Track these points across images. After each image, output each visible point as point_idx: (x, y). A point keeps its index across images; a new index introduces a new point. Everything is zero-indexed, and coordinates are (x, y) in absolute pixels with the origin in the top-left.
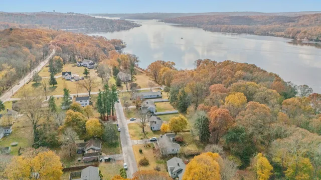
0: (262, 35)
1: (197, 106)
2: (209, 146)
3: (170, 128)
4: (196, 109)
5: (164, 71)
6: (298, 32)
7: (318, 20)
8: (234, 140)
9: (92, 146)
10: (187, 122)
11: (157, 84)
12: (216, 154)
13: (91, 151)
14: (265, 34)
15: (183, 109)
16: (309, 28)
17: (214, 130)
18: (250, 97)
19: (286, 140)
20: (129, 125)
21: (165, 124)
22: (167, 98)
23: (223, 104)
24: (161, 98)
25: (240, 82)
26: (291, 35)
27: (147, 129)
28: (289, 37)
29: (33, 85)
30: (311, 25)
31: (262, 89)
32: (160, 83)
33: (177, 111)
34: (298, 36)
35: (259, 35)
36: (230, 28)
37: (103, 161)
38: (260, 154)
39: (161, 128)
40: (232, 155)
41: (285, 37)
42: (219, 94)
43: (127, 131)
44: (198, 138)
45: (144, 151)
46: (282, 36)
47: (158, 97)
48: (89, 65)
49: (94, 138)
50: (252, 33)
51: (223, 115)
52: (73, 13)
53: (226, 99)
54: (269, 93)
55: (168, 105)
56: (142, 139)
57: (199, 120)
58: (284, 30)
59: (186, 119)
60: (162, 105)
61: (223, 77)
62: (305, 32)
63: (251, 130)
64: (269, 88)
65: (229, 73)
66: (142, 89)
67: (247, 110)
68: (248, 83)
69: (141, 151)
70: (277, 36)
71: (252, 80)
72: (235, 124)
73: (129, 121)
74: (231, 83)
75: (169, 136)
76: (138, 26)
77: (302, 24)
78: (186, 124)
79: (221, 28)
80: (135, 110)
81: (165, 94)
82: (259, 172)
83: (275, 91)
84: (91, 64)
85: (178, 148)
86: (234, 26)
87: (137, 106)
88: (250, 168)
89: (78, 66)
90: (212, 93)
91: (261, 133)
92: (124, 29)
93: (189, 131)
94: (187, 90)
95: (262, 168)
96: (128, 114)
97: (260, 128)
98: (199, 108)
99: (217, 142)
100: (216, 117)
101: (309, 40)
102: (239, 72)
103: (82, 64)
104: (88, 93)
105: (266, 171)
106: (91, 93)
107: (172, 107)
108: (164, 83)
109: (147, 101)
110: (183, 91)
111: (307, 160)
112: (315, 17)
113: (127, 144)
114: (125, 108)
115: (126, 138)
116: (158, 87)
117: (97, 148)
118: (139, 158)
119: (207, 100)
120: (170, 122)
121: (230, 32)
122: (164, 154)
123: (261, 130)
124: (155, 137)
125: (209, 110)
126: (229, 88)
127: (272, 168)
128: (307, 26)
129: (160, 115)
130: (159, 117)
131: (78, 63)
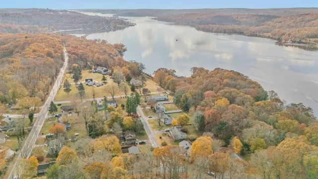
0: (251, 36)
1: (196, 107)
2: (205, 133)
3: (178, 123)
4: (195, 109)
5: (169, 79)
6: (283, 34)
7: (303, 21)
8: (220, 129)
9: (130, 135)
10: (190, 118)
11: (162, 89)
12: (209, 137)
13: (130, 138)
14: (253, 35)
15: (186, 109)
16: (294, 29)
17: (208, 123)
18: (232, 101)
19: (251, 129)
20: (148, 120)
21: (174, 120)
22: (173, 101)
23: (214, 106)
24: (168, 100)
25: (226, 89)
26: (277, 37)
27: (162, 124)
28: (275, 39)
29: (65, 90)
30: (296, 27)
31: (241, 95)
32: (165, 88)
33: (181, 111)
34: (284, 37)
35: (248, 36)
36: (222, 29)
37: (138, 143)
38: (236, 137)
39: (172, 122)
40: (219, 139)
41: (272, 38)
42: (211, 99)
43: (148, 125)
44: (197, 129)
45: (163, 138)
46: (269, 37)
47: (165, 100)
48: (103, 72)
49: (129, 130)
50: (241, 33)
51: (214, 114)
52: (66, 11)
53: (216, 102)
54: (245, 98)
55: (174, 106)
56: (159, 130)
57: (198, 117)
58: (271, 31)
59: (188, 116)
60: (169, 106)
61: (214, 84)
62: (289, 35)
63: (231, 123)
64: (246, 94)
65: (219, 81)
66: (151, 93)
67: (229, 110)
68: (232, 90)
69: (161, 138)
70: (265, 37)
71: (235, 87)
72: (221, 120)
73: (148, 119)
74: (220, 89)
75: (178, 128)
76: (133, 25)
77: (288, 25)
78: (189, 120)
79: (213, 28)
80: (150, 110)
81: (170, 97)
82: (235, 148)
83: (249, 96)
84: (105, 71)
85: (185, 136)
86: (225, 26)
87: (152, 107)
88: (230, 146)
89: (94, 72)
90: (206, 98)
91: (237, 125)
92: (120, 28)
93: (190, 125)
94: (188, 95)
95: (237, 145)
96: (146, 113)
97: (237, 122)
98: (197, 109)
99: (210, 131)
100: (209, 115)
101: (293, 41)
102: (226, 81)
103: (97, 70)
104: (112, 97)
105: (239, 147)
106: (114, 97)
107: (177, 107)
108: (168, 88)
109: (159, 103)
110: (185, 96)
111: (262, 140)
112: (301, 18)
113: (150, 133)
114: (143, 108)
115: (149, 130)
116: (164, 91)
117: (133, 136)
118: (160, 142)
119: (202, 103)
120: (178, 119)
121: (221, 32)
122: (176, 139)
123: (238, 123)
124: (168, 129)
125: (204, 110)
126: (218, 94)
127: (242, 145)
128: (293, 27)
129: (169, 113)
130: (169, 115)
131: (93, 70)
